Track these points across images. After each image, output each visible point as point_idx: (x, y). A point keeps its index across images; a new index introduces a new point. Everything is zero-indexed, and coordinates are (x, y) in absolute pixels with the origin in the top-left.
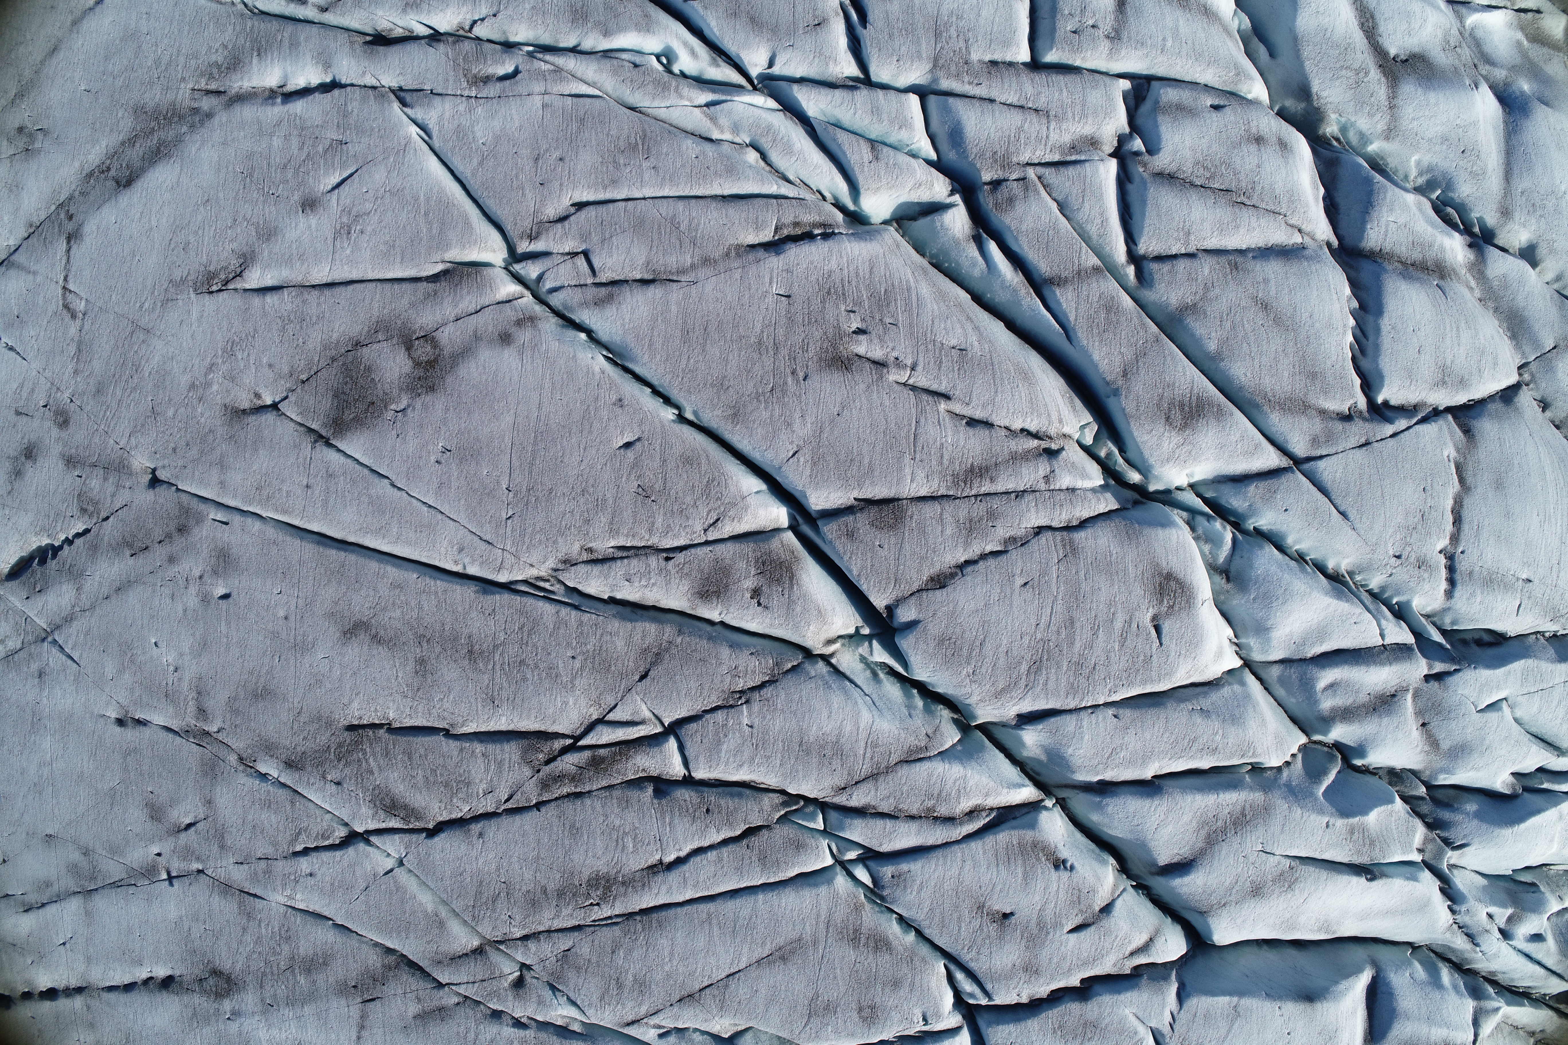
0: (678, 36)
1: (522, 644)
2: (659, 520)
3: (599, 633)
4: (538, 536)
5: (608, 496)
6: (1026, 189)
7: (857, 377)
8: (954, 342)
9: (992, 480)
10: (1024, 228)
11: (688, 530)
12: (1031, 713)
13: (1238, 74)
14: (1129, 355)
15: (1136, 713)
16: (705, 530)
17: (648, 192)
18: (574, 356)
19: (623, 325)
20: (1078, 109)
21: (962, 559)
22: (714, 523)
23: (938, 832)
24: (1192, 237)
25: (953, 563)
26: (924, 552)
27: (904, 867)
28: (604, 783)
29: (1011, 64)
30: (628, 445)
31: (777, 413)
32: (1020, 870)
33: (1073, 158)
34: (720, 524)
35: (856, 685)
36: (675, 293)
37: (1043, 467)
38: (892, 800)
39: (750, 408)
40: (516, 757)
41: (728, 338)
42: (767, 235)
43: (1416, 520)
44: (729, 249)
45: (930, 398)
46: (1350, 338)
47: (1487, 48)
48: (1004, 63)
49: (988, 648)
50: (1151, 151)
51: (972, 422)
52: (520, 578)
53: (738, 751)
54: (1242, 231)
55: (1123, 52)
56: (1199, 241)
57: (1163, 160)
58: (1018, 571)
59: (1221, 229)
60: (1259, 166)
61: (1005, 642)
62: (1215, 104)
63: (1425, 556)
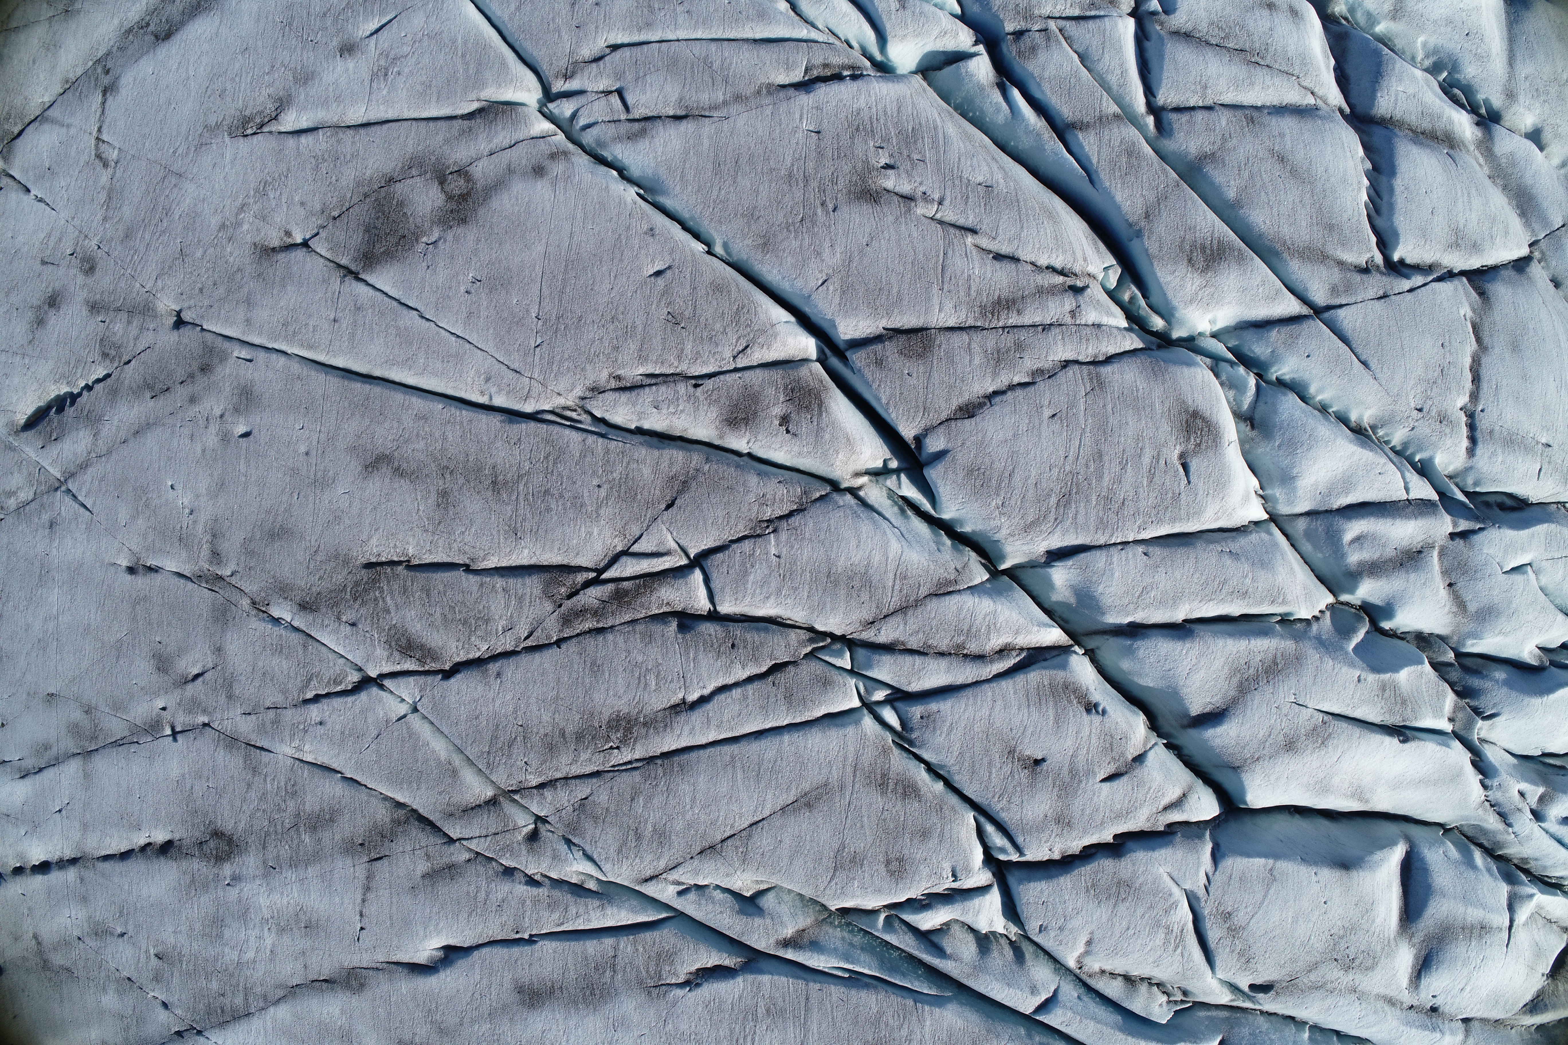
1: (548, 473)
2: (689, 347)
3: (625, 460)
4: (566, 364)
5: (638, 323)
6: (1048, 39)
7: (885, 209)
8: (980, 179)
9: (1019, 313)
10: (1046, 74)
11: (717, 356)
12: (1060, 549)
14: (1151, 197)
15: (1166, 552)
16: (735, 357)
17: (682, 34)
18: (607, 187)
19: (655, 158)
21: (991, 390)
22: (743, 350)
23: (968, 670)
24: (1209, 91)
25: (981, 393)
26: (952, 381)
27: (934, 706)
28: (627, 617)
30: (658, 273)
31: (807, 242)
32: (1051, 713)
33: (1093, 13)
34: (749, 351)
35: (885, 518)
36: (707, 128)
37: (1069, 302)
38: (921, 635)
39: (780, 237)
40: (537, 591)
41: (759, 170)
42: (797, 76)
43: (1436, 374)
44: (760, 87)
45: (957, 232)
46: (1365, 197)
49: (1017, 479)
50: (1168, 11)
51: (998, 257)
52: (547, 408)
53: (764, 583)
54: (1257, 88)
56: (1216, 95)
57: (1179, 20)
58: (1046, 403)
59: (1237, 85)
60: (1271, 29)
61: (1033, 473)
63: (1446, 412)
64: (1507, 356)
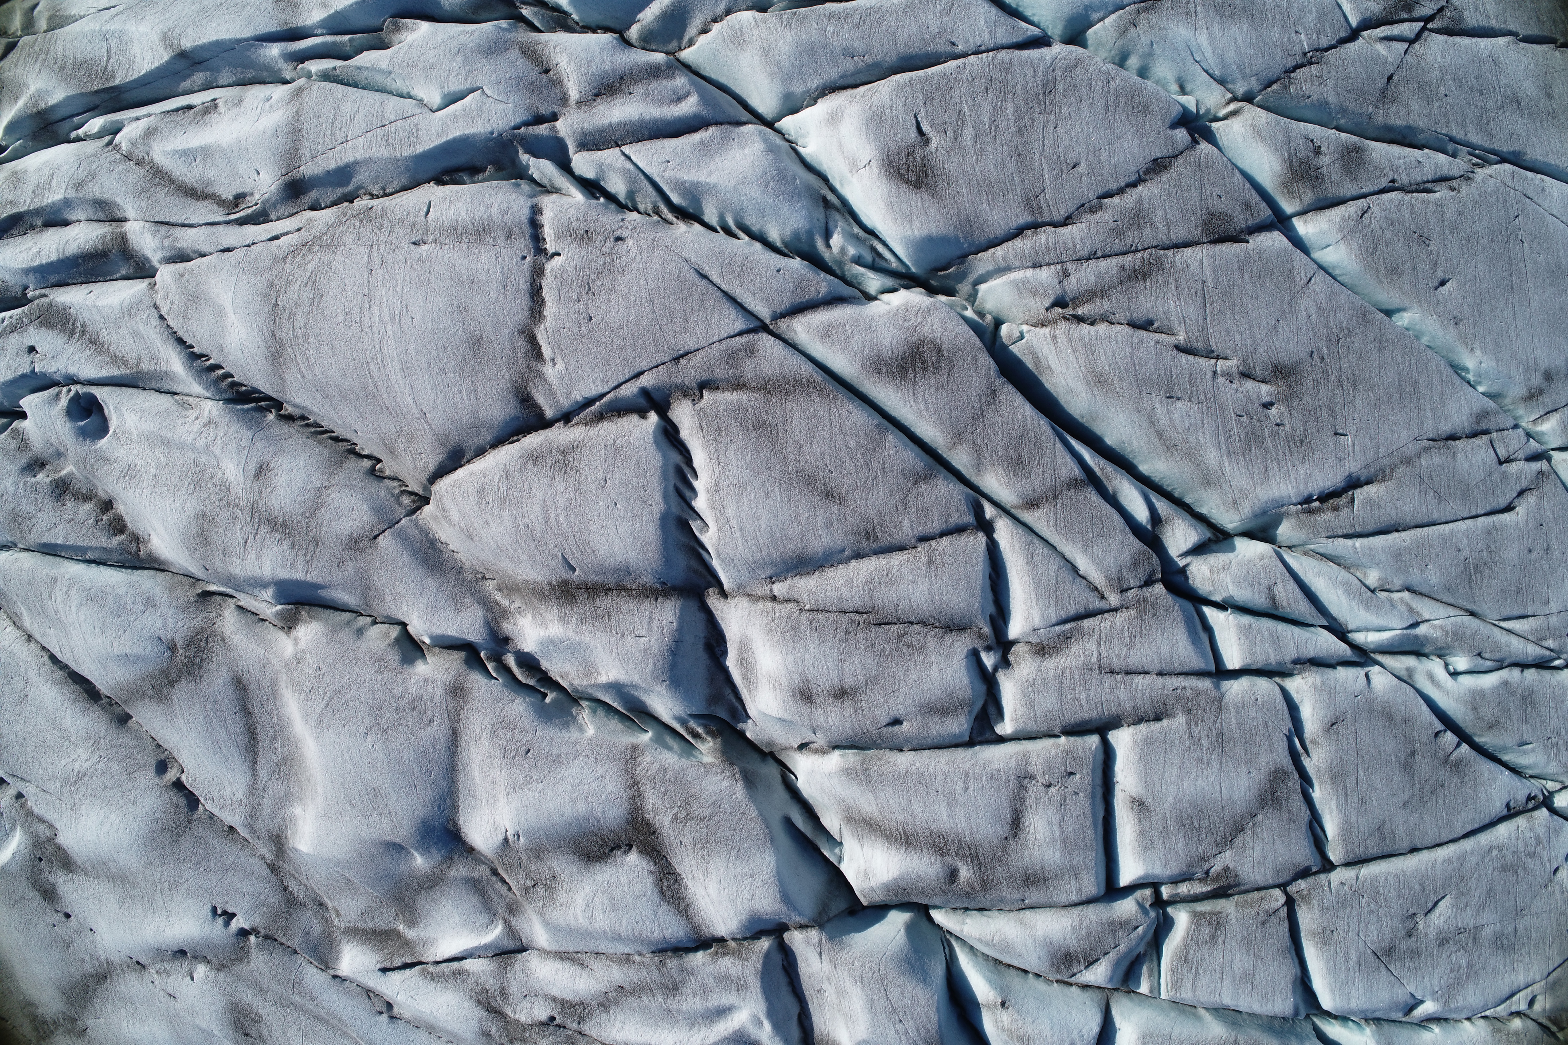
0: (1447, 692)
1: (1485, 109)
2: (1407, 215)
3: (1432, 117)
4: (1494, 201)
5: (1450, 237)
6: (1120, 580)
7: (1267, 359)
8: (1179, 404)
9: (1123, 268)
10: (1119, 537)
11: (1384, 208)
12: (1039, 48)
13: (866, 770)
14: (990, 415)
15: (931, 47)
16: (1369, 207)
17: (1461, 525)
18: (1497, 362)
20: (1067, 683)
21: (1140, 188)
22: (1363, 214)
24: (924, 560)
25: (1149, 184)
26: (1179, 193)
29: (1140, 720)
30: (1443, 283)
31: (1332, 319)
33: (1068, 626)
34: (1360, 213)
36: (1430, 428)
37: (1072, 285)
39: (1354, 321)
40: (1466, 14)
41: (1381, 388)
42: (1360, 494)
43: (599, 283)
44: (1391, 476)
45: (1195, 345)
46: (697, 484)
47: (473, 900)
48: (1148, 721)
49: (1101, 104)
50: (974, 654)
51: (1146, 325)
52: (1496, 167)
54: (861, 580)
55: (1013, 763)
56: (915, 557)
57: (961, 645)
58: (1084, 178)
59: (889, 577)
60: (842, 662)
61: (1086, 110)
62: (896, 727)
63: (580, 246)
64: (490, 329)
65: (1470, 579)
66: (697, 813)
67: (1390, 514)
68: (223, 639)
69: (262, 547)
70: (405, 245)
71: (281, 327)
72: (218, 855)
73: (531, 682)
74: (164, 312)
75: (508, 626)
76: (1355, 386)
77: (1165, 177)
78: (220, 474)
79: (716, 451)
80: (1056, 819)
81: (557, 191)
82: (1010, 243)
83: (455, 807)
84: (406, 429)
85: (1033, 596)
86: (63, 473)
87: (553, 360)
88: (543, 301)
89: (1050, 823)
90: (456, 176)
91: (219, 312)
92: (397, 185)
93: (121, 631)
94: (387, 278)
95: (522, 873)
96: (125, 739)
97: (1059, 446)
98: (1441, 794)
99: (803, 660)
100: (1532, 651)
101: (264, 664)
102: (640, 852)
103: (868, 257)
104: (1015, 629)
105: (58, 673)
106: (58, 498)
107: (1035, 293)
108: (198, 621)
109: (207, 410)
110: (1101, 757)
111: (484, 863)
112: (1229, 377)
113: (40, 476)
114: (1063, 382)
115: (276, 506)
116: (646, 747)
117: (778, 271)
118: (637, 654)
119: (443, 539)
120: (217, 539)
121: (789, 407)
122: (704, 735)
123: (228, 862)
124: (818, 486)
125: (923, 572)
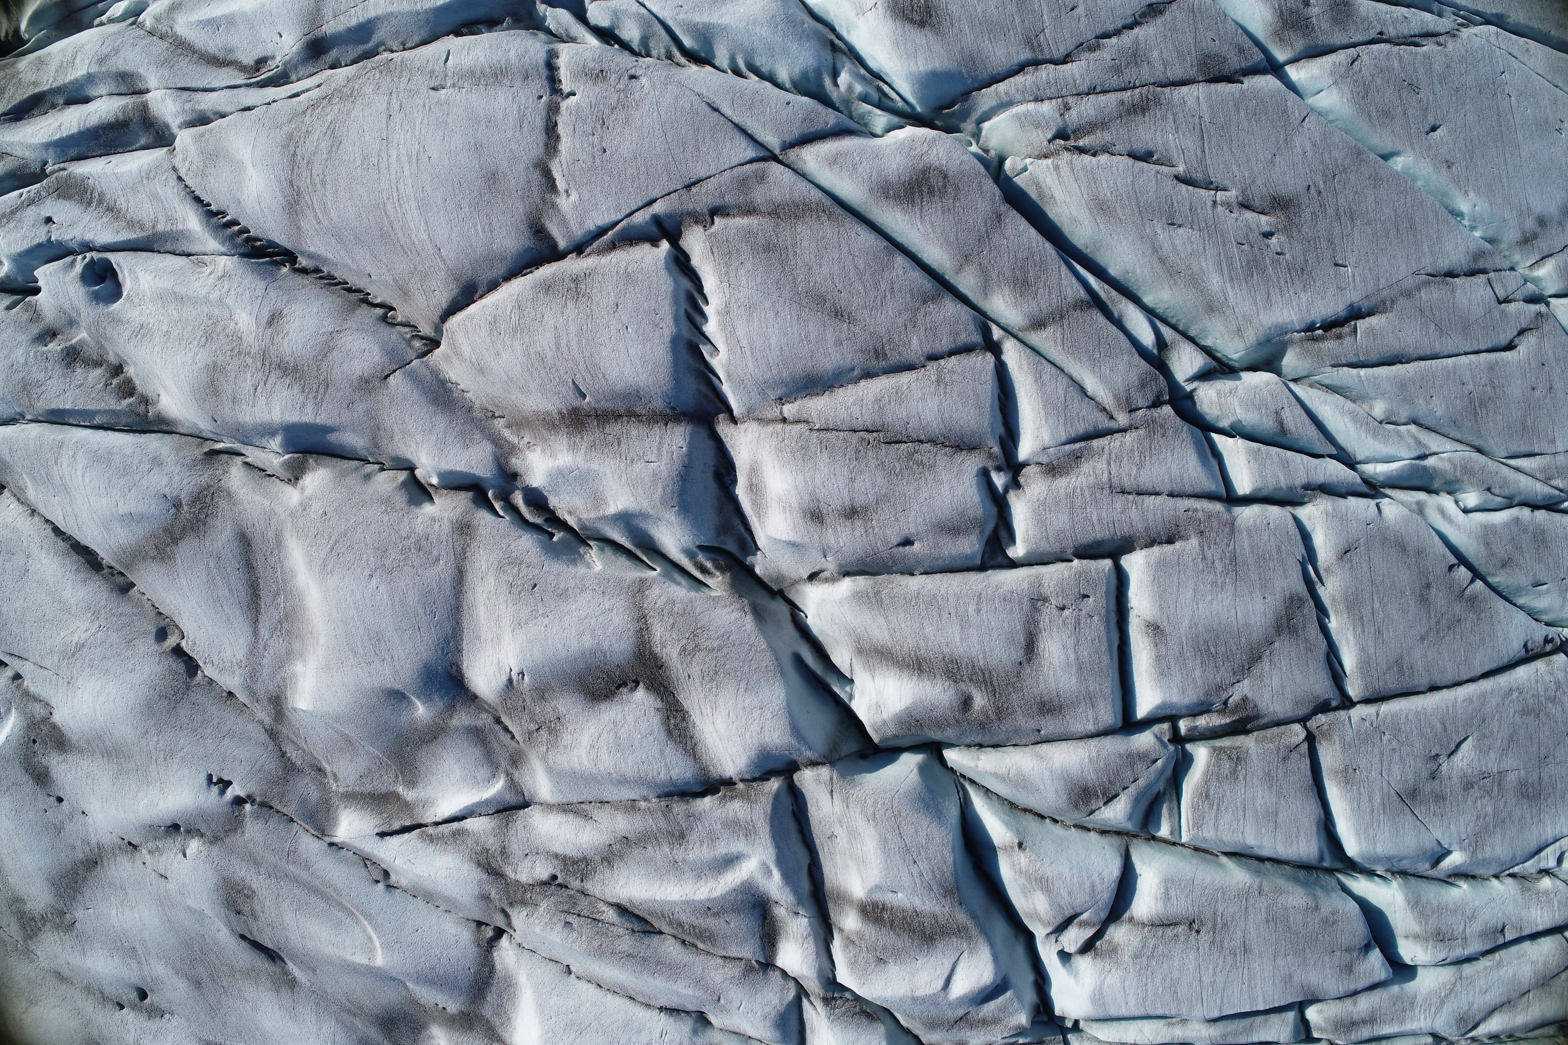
0: (1458, 526)
2: (1396, 66)
4: (1480, 56)
5: (1439, 86)
6: (1128, 399)
7: (1265, 190)
8: (1181, 231)
9: (1122, 103)
10: (1126, 357)
11: (1372, 57)
13: (877, 593)
14: (996, 237)
16: (1359, 56)
17: (1464, 359)
18: (1491, 205)
19: (1461, 233)
20: (1078, 503)
21: (1136, 30)
22: (1353, 61)
24: (933, 378)
25: (1145, 27)
26: (1174, 36)
29: (1151, 543)
30: (1434, 128)
31: (1327, 156)
33: (1078, 445)
34: (1349, 61)
36: (1428, 263)
37: (1073, 117)
39: (1349, 159)
41: (1378, 223)
42: (1362, 325)
43: (613, 117)
44: (1392, 308)
45: (1194, 176)
46: (708, 310)
47: (475, 752)
48: (1160, 543)
50: (984, 475)
51: (1146, 157)
54: (871, 397)
55: (1025, 585)
56: (924, 376)
57: (972, 464)
58: (1082, 20)
59: (899, 395)
60: (852, 480)
62: (907, 548)
63: (594, 84)
64: (505, 164)
65: (1476, 413)
66: (705, 644)
67: (1393, 344)
68: (229, 494)
69: (272, 391)
70: (424, 91)
71: (298, 175)
72: (216, 722)
73: (539, 521)
74: (182, 173)
75: (517, 461)
76: (1352, 220)
77: (1160, 20)
78: (233, 325)
79: (727, 273)
80: (1070, 642)
81: (573, 40)
82: (1012, 79)
83: (459, 650)
84: (420, 267)
85: (1043, 414)
86: (74, 341)
87: (567, 191)
88: (558, 137)
89: (1065, 647)
90: (474, 29)
91: (238, 167)
92: (416, 39)
93: (126, 490)
94: (405, 122)
95: (526, 717)
96: (126, 608)
97: (1064, 268)
98: (1458, 630)
99: (813, 479)
100: (1540, 489)
101: (270, 515)
102: (647, 688)
103: (875, 95)
104: (1025, 450)
105: (61, 544)
106: (68, 365)
107: (1037, 125)
108: (204, 478)
109: (222, 264)
110: (1114, 582)
111: (487, 711)
112: (1228, 205)
113: (51, 346)
114: (1067, 211)
115: (288, 351)
116: (654, 580)
117: (788, 103)
118: (647, 479)
119: (454, 380)
120: (227, 388)
121: (799, 230)
122: (713, 570)
123: (226, 729)
124: (828, 305)
125: (932, 390)
